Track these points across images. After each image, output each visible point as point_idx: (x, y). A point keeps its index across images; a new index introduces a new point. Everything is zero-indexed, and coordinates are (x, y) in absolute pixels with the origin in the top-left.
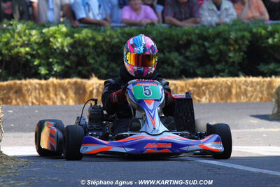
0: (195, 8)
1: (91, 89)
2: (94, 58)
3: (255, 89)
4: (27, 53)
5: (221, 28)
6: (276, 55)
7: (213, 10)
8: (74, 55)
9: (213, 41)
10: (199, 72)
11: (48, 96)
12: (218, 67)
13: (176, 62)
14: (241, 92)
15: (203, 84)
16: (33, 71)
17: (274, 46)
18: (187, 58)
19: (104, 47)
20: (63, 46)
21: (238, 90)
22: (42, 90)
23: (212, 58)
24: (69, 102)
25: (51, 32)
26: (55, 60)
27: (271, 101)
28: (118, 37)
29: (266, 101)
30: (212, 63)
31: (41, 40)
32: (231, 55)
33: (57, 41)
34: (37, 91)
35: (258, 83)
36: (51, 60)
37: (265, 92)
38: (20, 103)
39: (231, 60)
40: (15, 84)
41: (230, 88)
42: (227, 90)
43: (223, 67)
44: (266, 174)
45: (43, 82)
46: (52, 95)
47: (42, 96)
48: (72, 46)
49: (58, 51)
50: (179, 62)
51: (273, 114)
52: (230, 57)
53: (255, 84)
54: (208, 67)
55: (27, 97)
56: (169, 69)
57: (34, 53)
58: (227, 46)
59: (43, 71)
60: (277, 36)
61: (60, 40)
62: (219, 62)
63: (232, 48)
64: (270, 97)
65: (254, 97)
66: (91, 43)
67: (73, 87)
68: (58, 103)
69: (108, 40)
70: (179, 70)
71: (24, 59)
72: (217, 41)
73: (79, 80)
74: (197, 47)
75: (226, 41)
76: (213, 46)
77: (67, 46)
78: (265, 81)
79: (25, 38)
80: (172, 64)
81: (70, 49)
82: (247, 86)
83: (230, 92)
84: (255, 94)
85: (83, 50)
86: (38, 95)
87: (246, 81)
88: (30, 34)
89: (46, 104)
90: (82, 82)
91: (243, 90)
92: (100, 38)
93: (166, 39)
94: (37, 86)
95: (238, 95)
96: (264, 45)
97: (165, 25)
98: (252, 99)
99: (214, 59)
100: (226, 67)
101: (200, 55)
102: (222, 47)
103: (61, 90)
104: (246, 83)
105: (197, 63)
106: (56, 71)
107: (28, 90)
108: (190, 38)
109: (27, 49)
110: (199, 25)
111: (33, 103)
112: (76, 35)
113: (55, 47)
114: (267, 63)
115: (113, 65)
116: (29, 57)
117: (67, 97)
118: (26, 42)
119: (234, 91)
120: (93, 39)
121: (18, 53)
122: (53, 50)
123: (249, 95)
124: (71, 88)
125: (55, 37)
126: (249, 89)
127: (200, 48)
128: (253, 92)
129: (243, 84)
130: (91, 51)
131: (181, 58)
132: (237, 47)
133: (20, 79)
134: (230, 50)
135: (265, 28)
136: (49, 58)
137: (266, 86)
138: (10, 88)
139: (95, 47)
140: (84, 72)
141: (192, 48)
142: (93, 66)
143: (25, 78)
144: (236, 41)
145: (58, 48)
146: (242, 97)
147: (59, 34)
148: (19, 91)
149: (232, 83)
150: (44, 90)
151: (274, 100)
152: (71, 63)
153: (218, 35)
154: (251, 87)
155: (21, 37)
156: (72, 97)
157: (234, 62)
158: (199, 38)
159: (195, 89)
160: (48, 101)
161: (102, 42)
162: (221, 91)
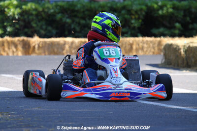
1: (34, 45)
2: (36, 23)
3: (149, 46)
6: (164, 22)
9: (120, 12)
11: (4, 50)
12: (124, 30)
14: (139, 47)
17: (163, 16)
19: (44, 15)
20: (14, 14)
21: (137, 46)
24: (18, 53)
25: (6, 5)
26: (8, 24)
27: (160, 54)
28: (53, 8)
29: (157, 54)
32: (133, 21)
33: (10, 11)
35: (151, 42)
36: (5, 24)
37: (156, 48)
39: (132, 26)
41: (131, 45)
42: (130, 46)
43: (127, 30)
44: (156, 106)
46: (6, 49)
49: (11, 18)
51: (162, 64)
52: (132, 24)
58: (130, 15)
60: (165, 9)
61: (12, 10)
63: (133, 17)
64: (160, 51)
65: (149, 51)
66: (34, 13)
67: (21, 43)
68: (11, 54)
69: (46, 10)
72: (123, 12)
73: (25, 38)
75: (129, 12)
76: (120, 16)
77: (17, 15)
78: (156, 41)
81: (20, 16)
82: (144, 44)
83: (132, 48)
84: (149, 49)
85: (28, 17)
87: (143, 40)
89: (2, 55)
91: (141, 47)
93: (87, 10)
95: (137, 50)
96: (156, 15)
98: (147, 53)
100: (129, 30)
102: (127, 16)
103: (12, 45)
104: (143, 42)
106: (9, 32)
112: (24, 7)
113: (9, 15)
114: (158, 28)
115: (50, 28)
117: (17, 50)
119: (134, 47)
120: (36, 9)
122: (7, 17)
123: (145, 50)
125: (9, 8)
126: (145, 46)
129: (141, 42)
130: (34, 18)
132: (137, 16)
134: (132, 18)
137: (157, 44)
139: (37, 15)
140: (29, 33)
142: (35, 29)
144: (136, 12)
145: (11, 16)
146: (140, 52)
147: (12, 6)
149: (133, 42)
150: (1, 45)
151: (162, 54)
152: (20, 26)
153: (124, 8)
154: (147, 44)
156: (20, 50)
157: (134, 27)
160: (3, 53)
161: (42, 12)
162: (126, 47)
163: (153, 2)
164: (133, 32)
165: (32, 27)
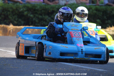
13: (47, 20)
18: (52, 18)
56: (44, 22)
90: (6, 27)
92: (15, 8)
108: (54, 10)
110: (58, 4)
124: (1, 29)
131: (49, 18)
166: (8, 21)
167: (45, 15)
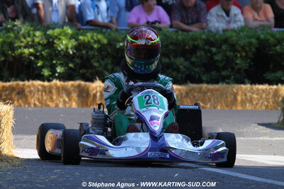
0: (203, 13)
1: (94, 92)
2: (98, 61)
3: (261, 97)
4: (31, 54)
5: (228, 34)
6: (283, 63)
7: (222, 16)
8: (78, 57)
9: (220, 47)
10: (204, 78)
11: (51, 98)
12: (224, 73)
13: (181, 67)
14: (247, 99)
15: (208, 90)
16: (36, 72)
17: (280, 54)
18: (192, 63)
19: (109, 50)
20: (67, 48)
21: (244, 97)
22: (45, 92)
23: (218, 64)
24: (72, 104)
25: (55, 34)
26: (59, 62)
27: (277, 109)
28: (123, 41)
29: (271, 109)
30: (218, 70)
31: (45, 42)
32: (238, 61)
33: (62, 43)
34: (40, 93)
35: (263, 91)
36: (54, 62)
37: (271, 100)
38: (22, 104)
39: (237, 67)
40: (18, 85)
41: (235, 95)
42: (232, 97)
43: (228, 74)
45: (46, 83)
46: (54, 97)
47: (45, 98)
48: (77, 48)
49: (62, 53)
50: (184, 67)
51: (279, 122)
52: (236, 64)
53: (261, 92)
54: (214, 73)
55: (29, 98)
57: (38, 54)
58: (234, 52)
59: (46, 72)
61: (64, 42)
62: (224, 68)
63: (239, 55)
64: (276, 105)
65: (260, 104)
66: (96, 46)
67: (77, 90)
68: (61, 105)
70: (184, 75)
71: (28, 60)
72: (224, 47)
73: (83, 83)
74: (203, 53)
75: (233, 47)
76: (219, 52)
77: (71, 48)
78: (271, 89)
79: (29, 39)
80: (178, 70)
81: (75, 51)
82: (253, 93)
83: (236, 99)
84: (261, 101)
85: (87, 52)
86: (40, 97)
87: (251, 89)
88: (34, 35)
89: (48, 106)
90: (86, 85)
91: (249, 98)
92: (105, 41)
93: (172, 44)
94: (40, 87)
95: (243, 103)
96: (271, 53)
97: (171, 30)
98: (258, 107)
99: (221, 65)
100: (232, 74)
101: (206, 61)
102: (228, 53)
103: (64, 92)
104: (252, 91)
105: (203, 69)
106: (59, 73)
107: (31, 92)
108: (196, 43)
109: (31, 50)
111: (35, 105)
112: (81, 38)
113: (59, 49)
114: (274, 71)
116: (33, 58)
117: (70, 100)
118: (30, 43)
119: (239, 98)
120: (98, 42)
121: (22, 53)
122: (57, 52)
123: (255, 103)
124: (74, 90)
125: (60, 39)
126: (255, 96)
127: (206, 54)
128: (259, 100)
129: (249, 91)
130: (96, 54)
131: (187, 63)
132: (244, 54)
133: (23, 81)
134: (236, 57)
135: (273, 36)
136: (53, 60)
137: (272, 94)
138: (12, 89)
139: (99, 50)
140: (88, 75)
141: (198, 54)
142: (97, 69)
143: (28, 80)
144: (243, 48)
145: (62, 50)
146: (248, 105)
147: (64, 36)
148: (21, 93)
149: (237, 90)
150: (47, 92)
151: (279, 108)
152: (75, 66)
153: (226, 41)
154: (257, 94)
155: (25, 38)
156: (75, 100)
157: (240, 69)
158: (206, 44)
159: (200, 95)
160: (50, 104)
161: (107, 45)
163: (268, 34)
164: (238, 76)
165: (92, 67)
166: (90, 71)
167: (175, 57)
